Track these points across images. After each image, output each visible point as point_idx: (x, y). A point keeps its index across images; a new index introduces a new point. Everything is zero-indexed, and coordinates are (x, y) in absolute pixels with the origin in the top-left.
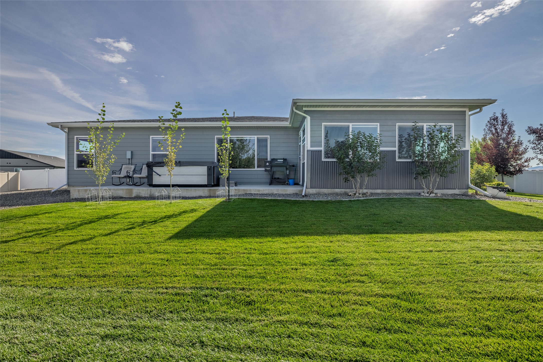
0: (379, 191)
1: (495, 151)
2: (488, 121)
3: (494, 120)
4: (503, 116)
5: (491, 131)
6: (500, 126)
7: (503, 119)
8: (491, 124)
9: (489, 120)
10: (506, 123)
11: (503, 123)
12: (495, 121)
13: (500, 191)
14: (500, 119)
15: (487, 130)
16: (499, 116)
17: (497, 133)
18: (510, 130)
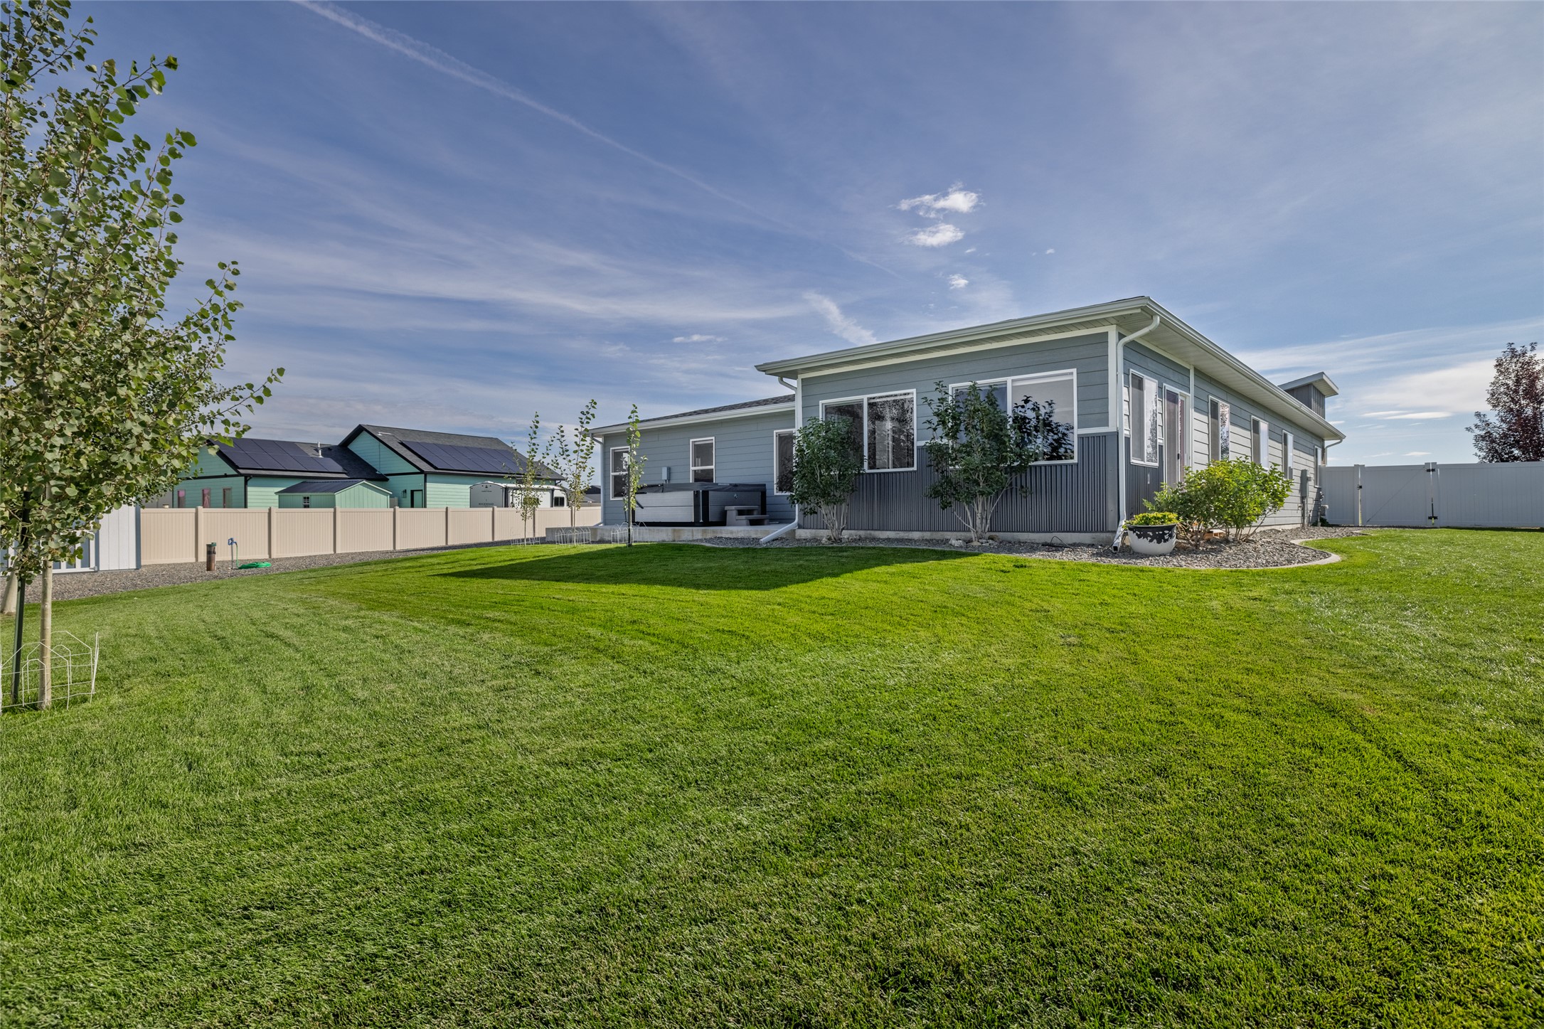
0: (916, 535)
13: (1139, 536)
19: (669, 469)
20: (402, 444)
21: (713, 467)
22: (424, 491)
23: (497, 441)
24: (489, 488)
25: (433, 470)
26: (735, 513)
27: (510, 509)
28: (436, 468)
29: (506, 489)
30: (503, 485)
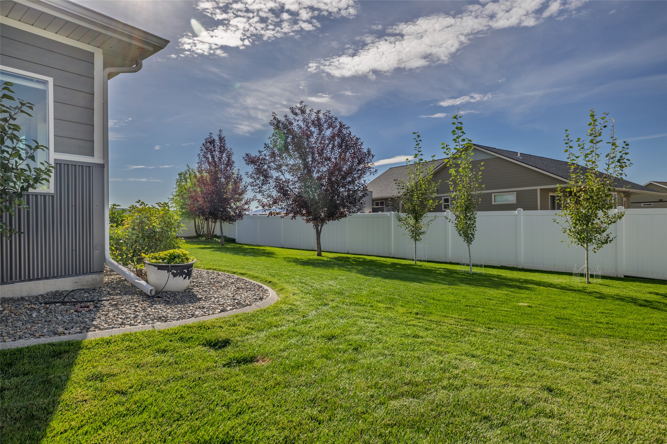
1: (212, 188)
2: (203, 144)
3: (210, 143)
4: (221, 139)
5: (208, 158)
6: (217, 153)
7: (220, 143)
8: (207, 148)
9: (204, 142)
10: (225, 150)
11: (220, 148)
12: (212, 145)
13: (175, 275)
14: (217, 143)
15: (202, 156)
16: (217, 138)
17: (215, 162)
18: (229, 160)
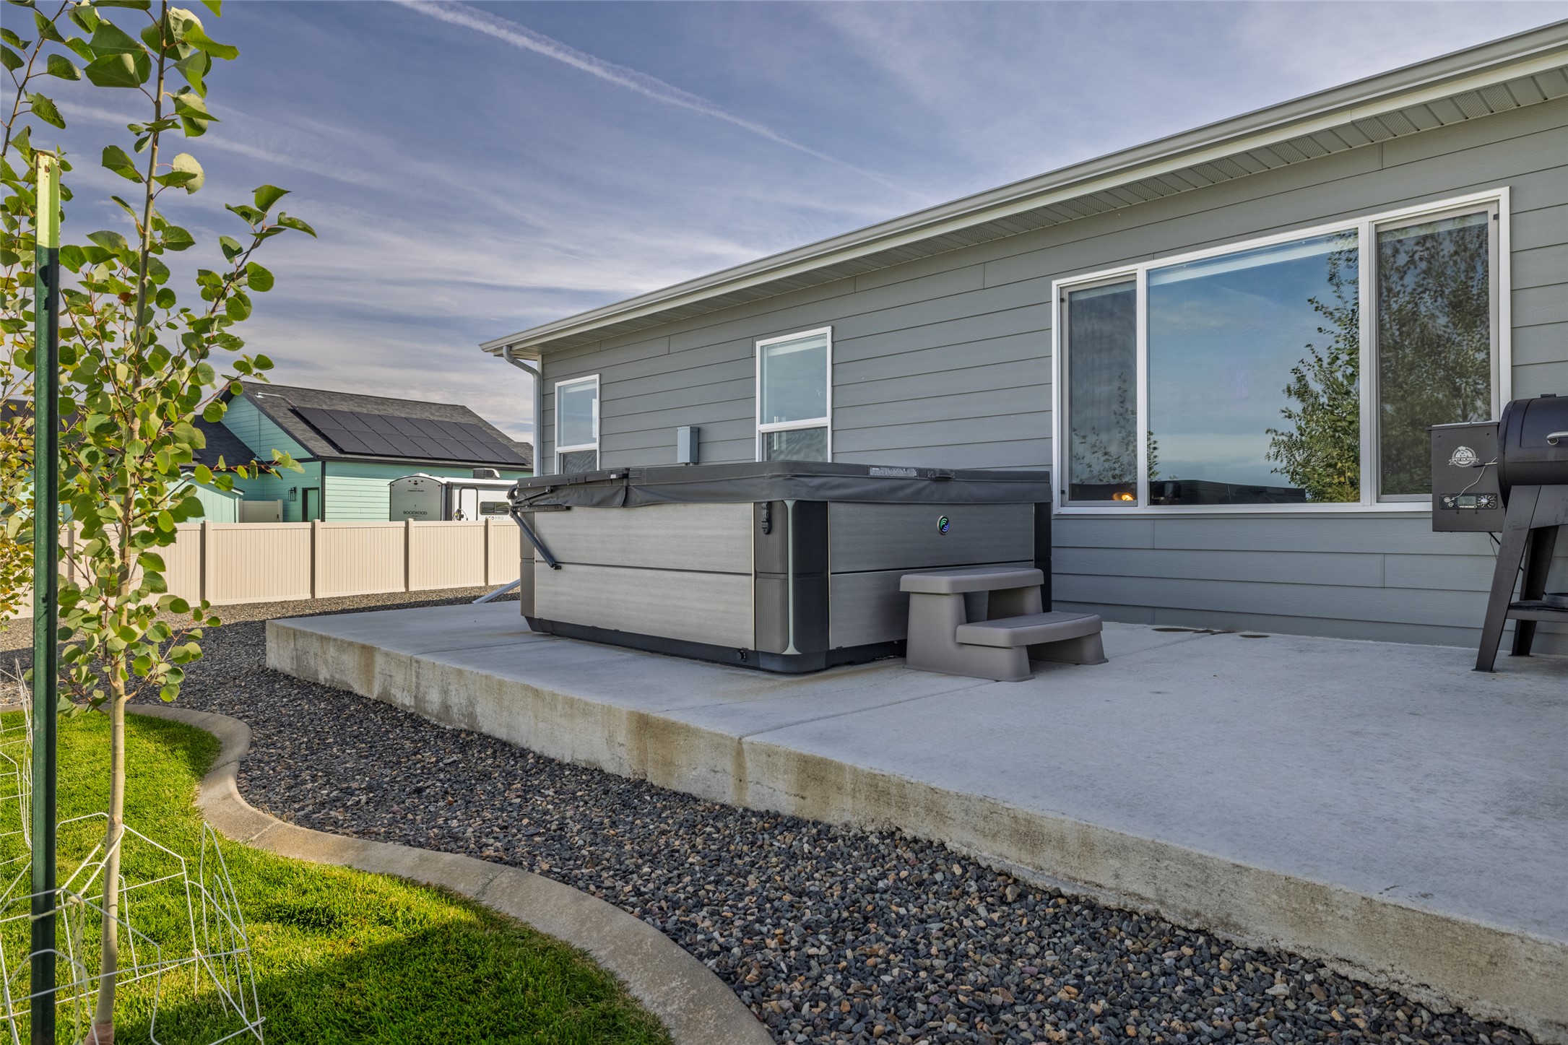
19: (697, 433)
20: (295, 412)
21: (826, 421)
22: (321, 490)
23: (464, 410)
24: (420, 486)
25: (336, 454)
26: (948, 609)
27: (455, 522)
28: (341, 451)
29: (449, 487)
30: (444, 481)
